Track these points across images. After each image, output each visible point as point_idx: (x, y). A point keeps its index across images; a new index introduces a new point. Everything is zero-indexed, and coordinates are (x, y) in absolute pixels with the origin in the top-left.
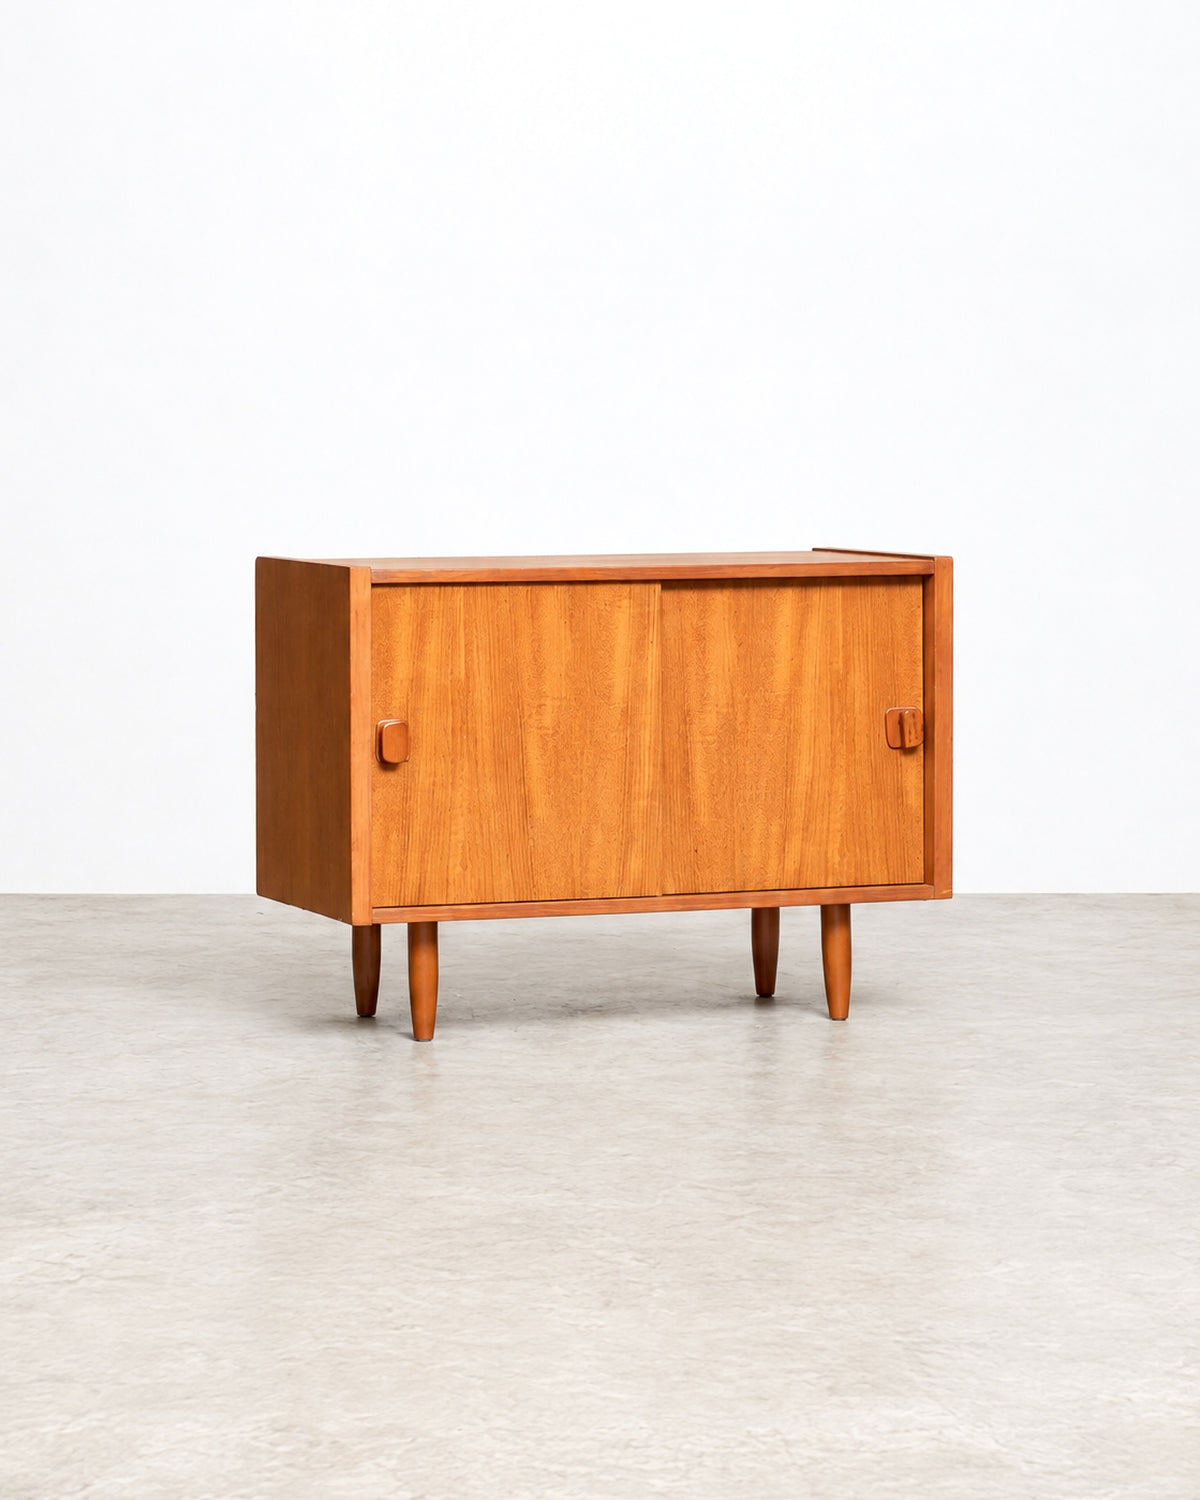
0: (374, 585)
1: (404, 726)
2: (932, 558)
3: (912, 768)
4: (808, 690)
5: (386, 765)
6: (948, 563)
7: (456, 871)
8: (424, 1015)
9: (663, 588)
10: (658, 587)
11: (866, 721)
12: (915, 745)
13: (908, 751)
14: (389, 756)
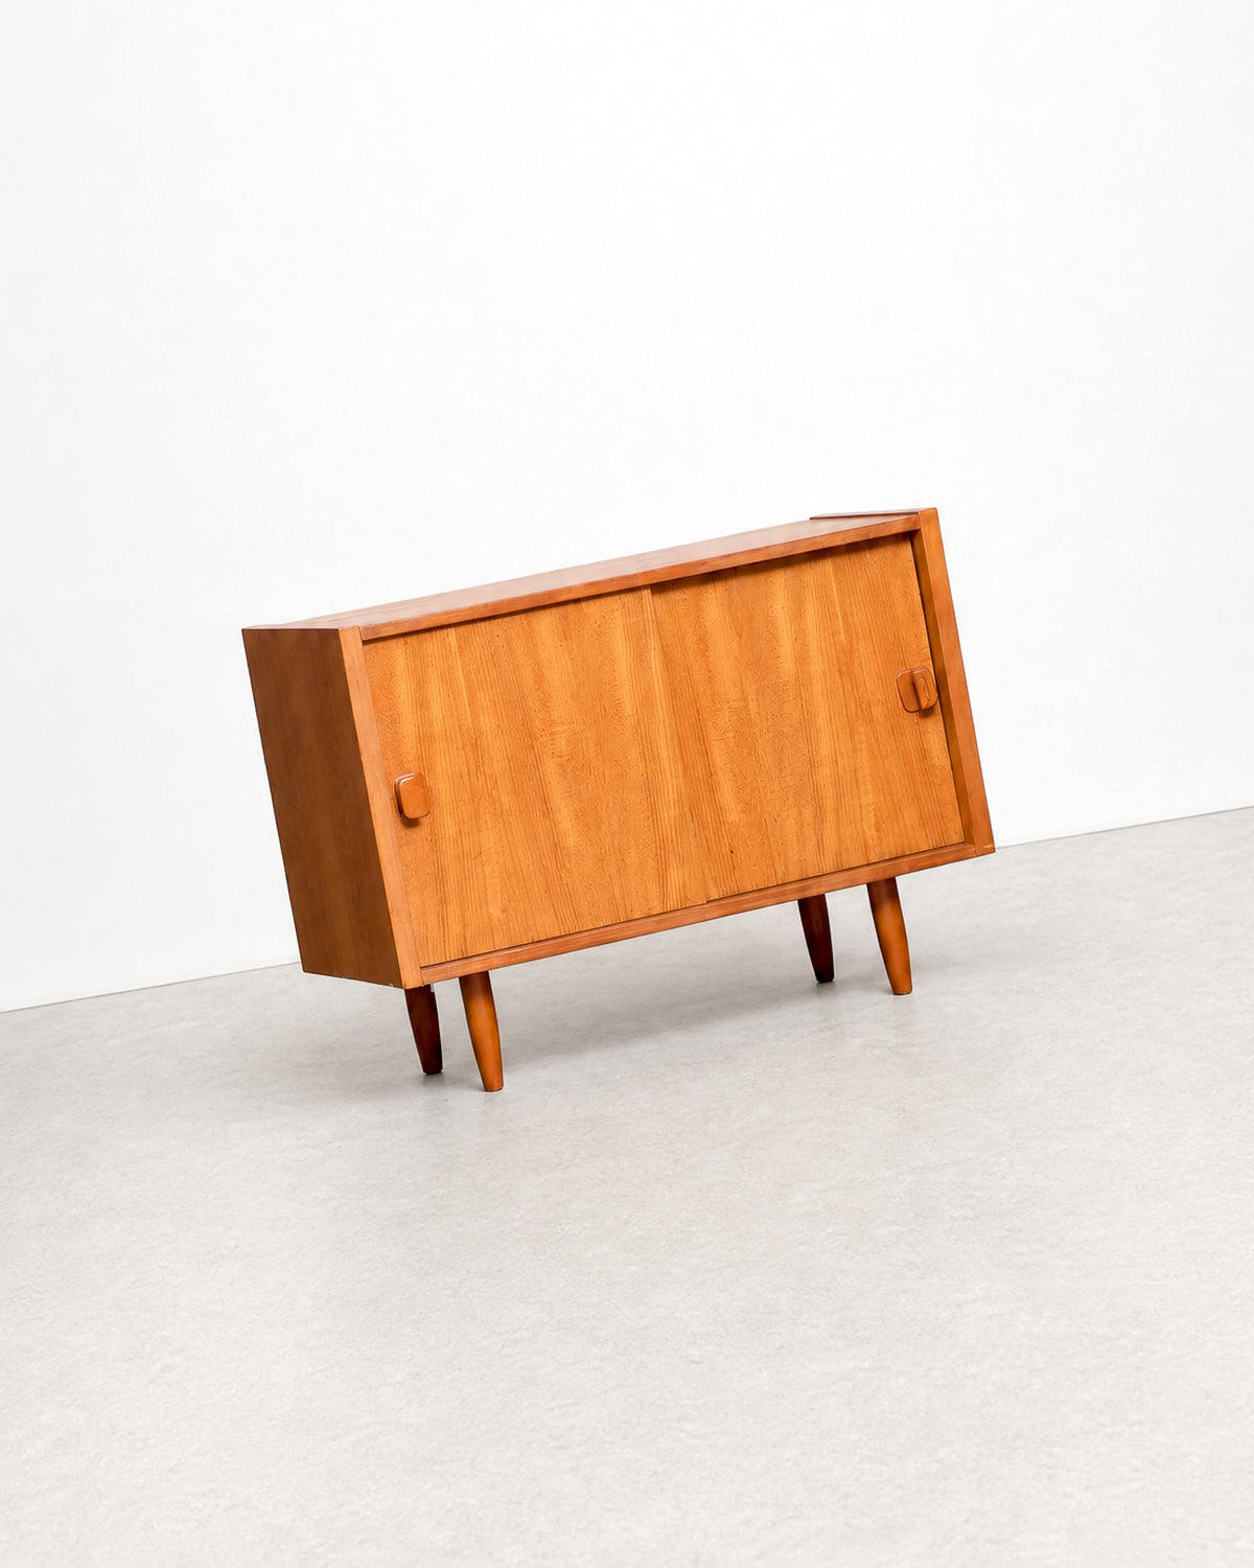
0: (366, 643)
1: (420, 780)
2: (916, 513)
3: (934, 728)
4: (816, 668)
5: (408, 822)
6: (932, 516)
7: (497, 916)
8: (490, 1061)
9: (653, 593)
10: (647, 593)
11: (879, 690)
12: (931, 704)
13: (926, 713)
14: (410, 813)
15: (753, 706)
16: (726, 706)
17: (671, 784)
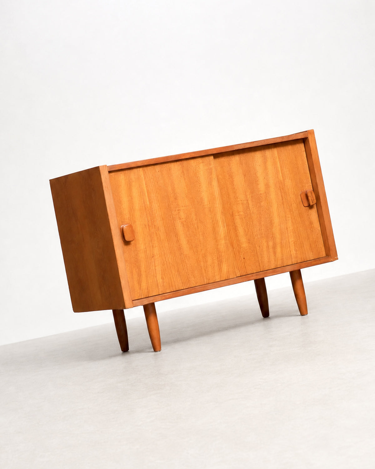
0: (110, 172)
1: (131, 226)
2: (306, 131)
3: (314, 213)
4: (272, 189)
5: (127, 243)
6: (312, 132)
7: (160, 281)
8: (156, 342)
9: (214, 158)
10: (212, 157)
11: (294, 198)
12: (313, 204)
13: (310, 207)
14: (127, 239)
15: (250, 202)
16: (240, 202)
17: (222, 230)
